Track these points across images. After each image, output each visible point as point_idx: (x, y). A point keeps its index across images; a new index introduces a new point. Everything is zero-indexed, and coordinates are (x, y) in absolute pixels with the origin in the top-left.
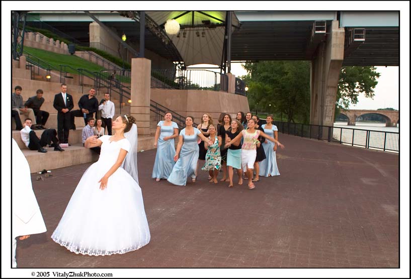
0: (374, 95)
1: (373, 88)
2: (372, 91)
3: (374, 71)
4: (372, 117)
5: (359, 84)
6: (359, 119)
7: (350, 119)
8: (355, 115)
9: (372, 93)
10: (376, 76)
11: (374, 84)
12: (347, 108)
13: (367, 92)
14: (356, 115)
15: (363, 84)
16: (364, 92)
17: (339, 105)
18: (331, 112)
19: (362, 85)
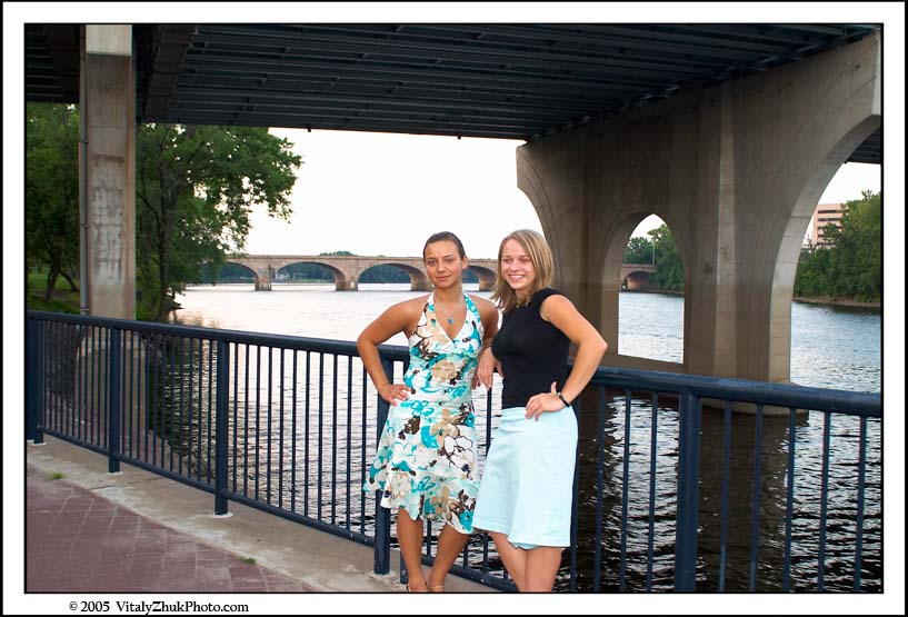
0: (291, 211)
1: (288, 194)
2: (286, 203)
3: (289, 150)
4: (309, 273)
5: (251, 182)
6: (282, 277)
7: (260, 277)
8: (270, 268)
9: (287, 208)
10: (292, 165)
11: (289, 181)
12: (242, 251)
13: (272, 205)
14: (273, 266)
15: (262, 182)
16: (266, 203)
17: (222, 242)
18: (117, 247)
19: (259, 185)
